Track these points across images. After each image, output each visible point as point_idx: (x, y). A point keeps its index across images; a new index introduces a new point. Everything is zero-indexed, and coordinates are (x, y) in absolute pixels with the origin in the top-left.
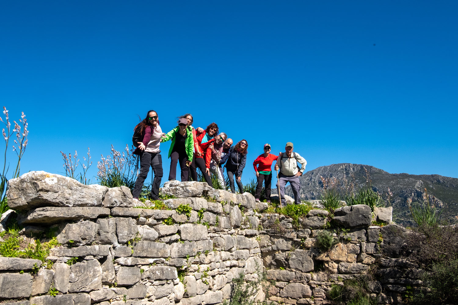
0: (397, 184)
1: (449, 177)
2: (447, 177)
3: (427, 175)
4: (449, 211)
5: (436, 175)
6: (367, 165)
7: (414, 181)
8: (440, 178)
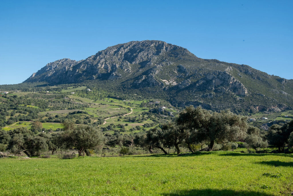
0: (207, 67)
1: (258, 70)
2: (256, 70)
3: (237, 64)
4: (252, 101)
5: (246, 66)
6: (182, 47)
7: (225, 66)
8: (249, 69)
